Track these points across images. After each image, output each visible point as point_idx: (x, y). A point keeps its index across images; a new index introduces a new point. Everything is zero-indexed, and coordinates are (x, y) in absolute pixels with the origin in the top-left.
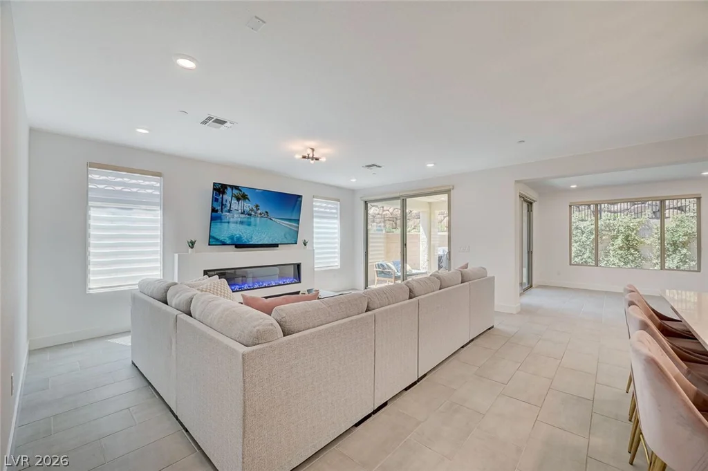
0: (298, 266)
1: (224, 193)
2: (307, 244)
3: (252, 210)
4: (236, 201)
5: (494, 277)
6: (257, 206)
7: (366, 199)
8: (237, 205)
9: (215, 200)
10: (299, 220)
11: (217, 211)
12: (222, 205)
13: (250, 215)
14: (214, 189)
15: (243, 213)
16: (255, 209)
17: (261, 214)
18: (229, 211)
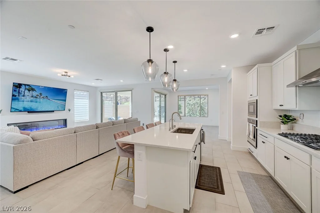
0: (65, 120)
1: (20, 87)
2: (71, 111)
3: (38, 95)
4: (28, 91)
5: (140, 121)
7: (102, 91)
8: (28, 93)
9: (14, 90)
10: (66, 100)
11: (16, 96)
12: (19, 93)
13: (37, 98)
14: (14, 86)
15: (32, 97)
16: (40, 95)
17: (43, 97)
18: (24, 96)
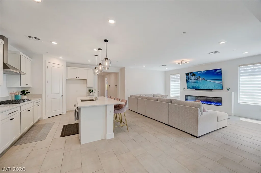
1: (188, 75)
3: (198, 78)
4: (192, 77)
6: (199, 77)
9: (187, 77)
10: (222, 79)
11: (187, 80)
12: (189, 78)
13: (197, 80)
14: (186, 75)
15: (195, 80)
16: (199, 78)
17: (201, 79)
18: (191, 80)
